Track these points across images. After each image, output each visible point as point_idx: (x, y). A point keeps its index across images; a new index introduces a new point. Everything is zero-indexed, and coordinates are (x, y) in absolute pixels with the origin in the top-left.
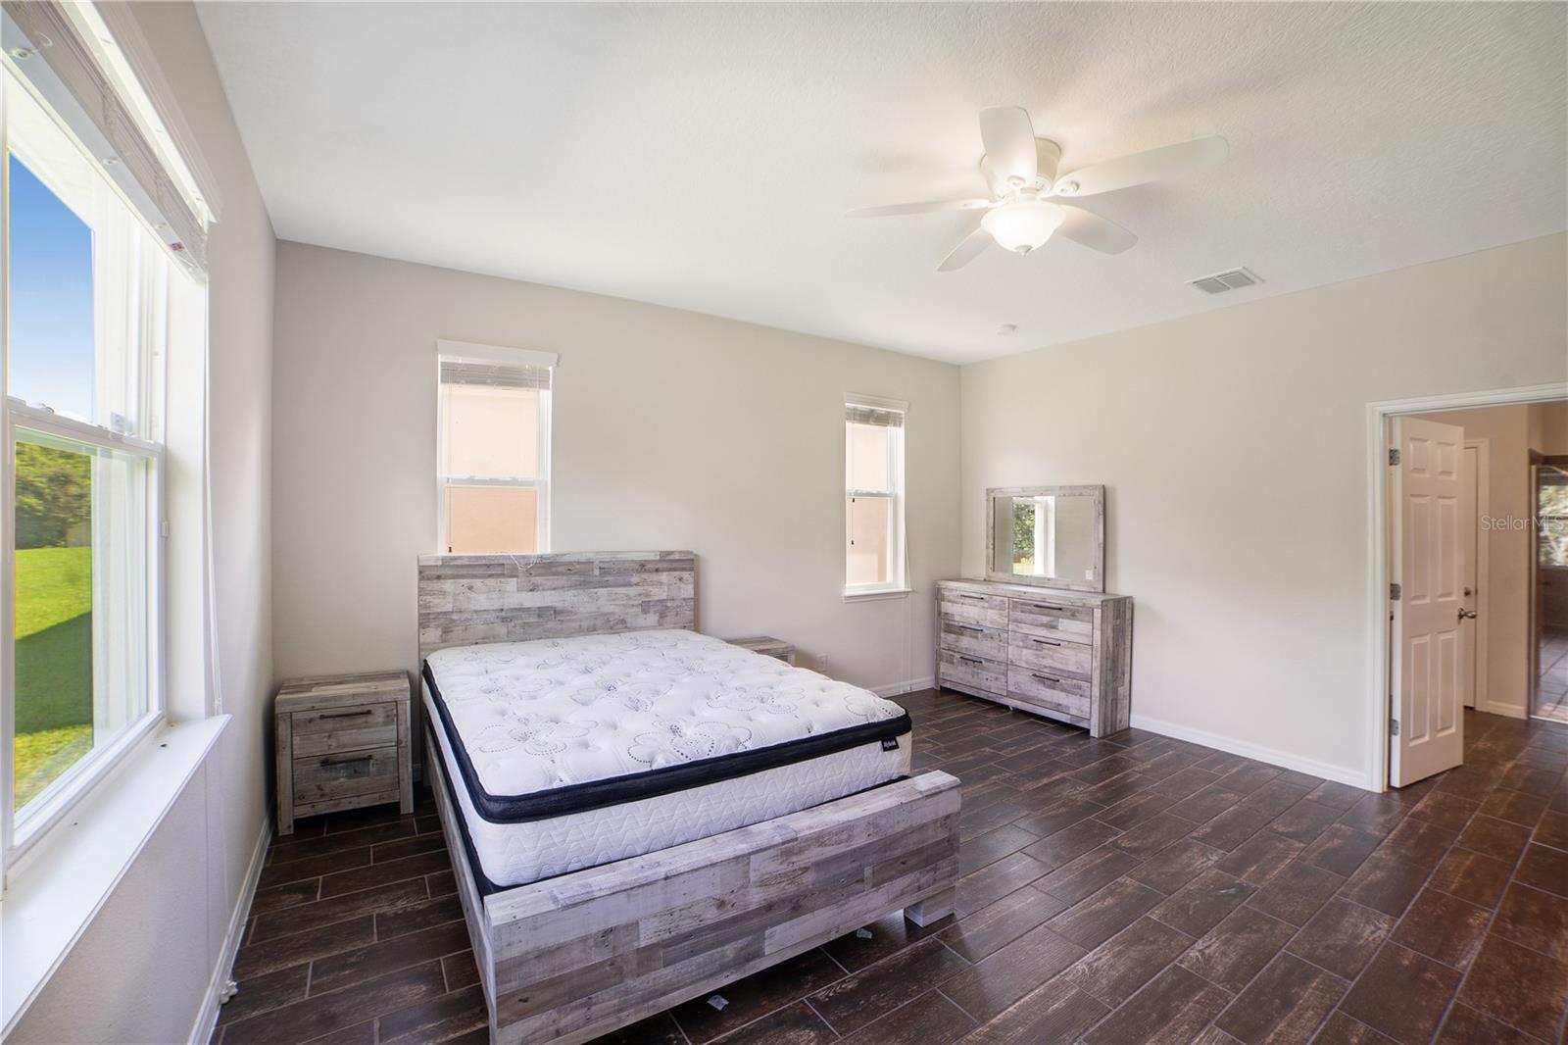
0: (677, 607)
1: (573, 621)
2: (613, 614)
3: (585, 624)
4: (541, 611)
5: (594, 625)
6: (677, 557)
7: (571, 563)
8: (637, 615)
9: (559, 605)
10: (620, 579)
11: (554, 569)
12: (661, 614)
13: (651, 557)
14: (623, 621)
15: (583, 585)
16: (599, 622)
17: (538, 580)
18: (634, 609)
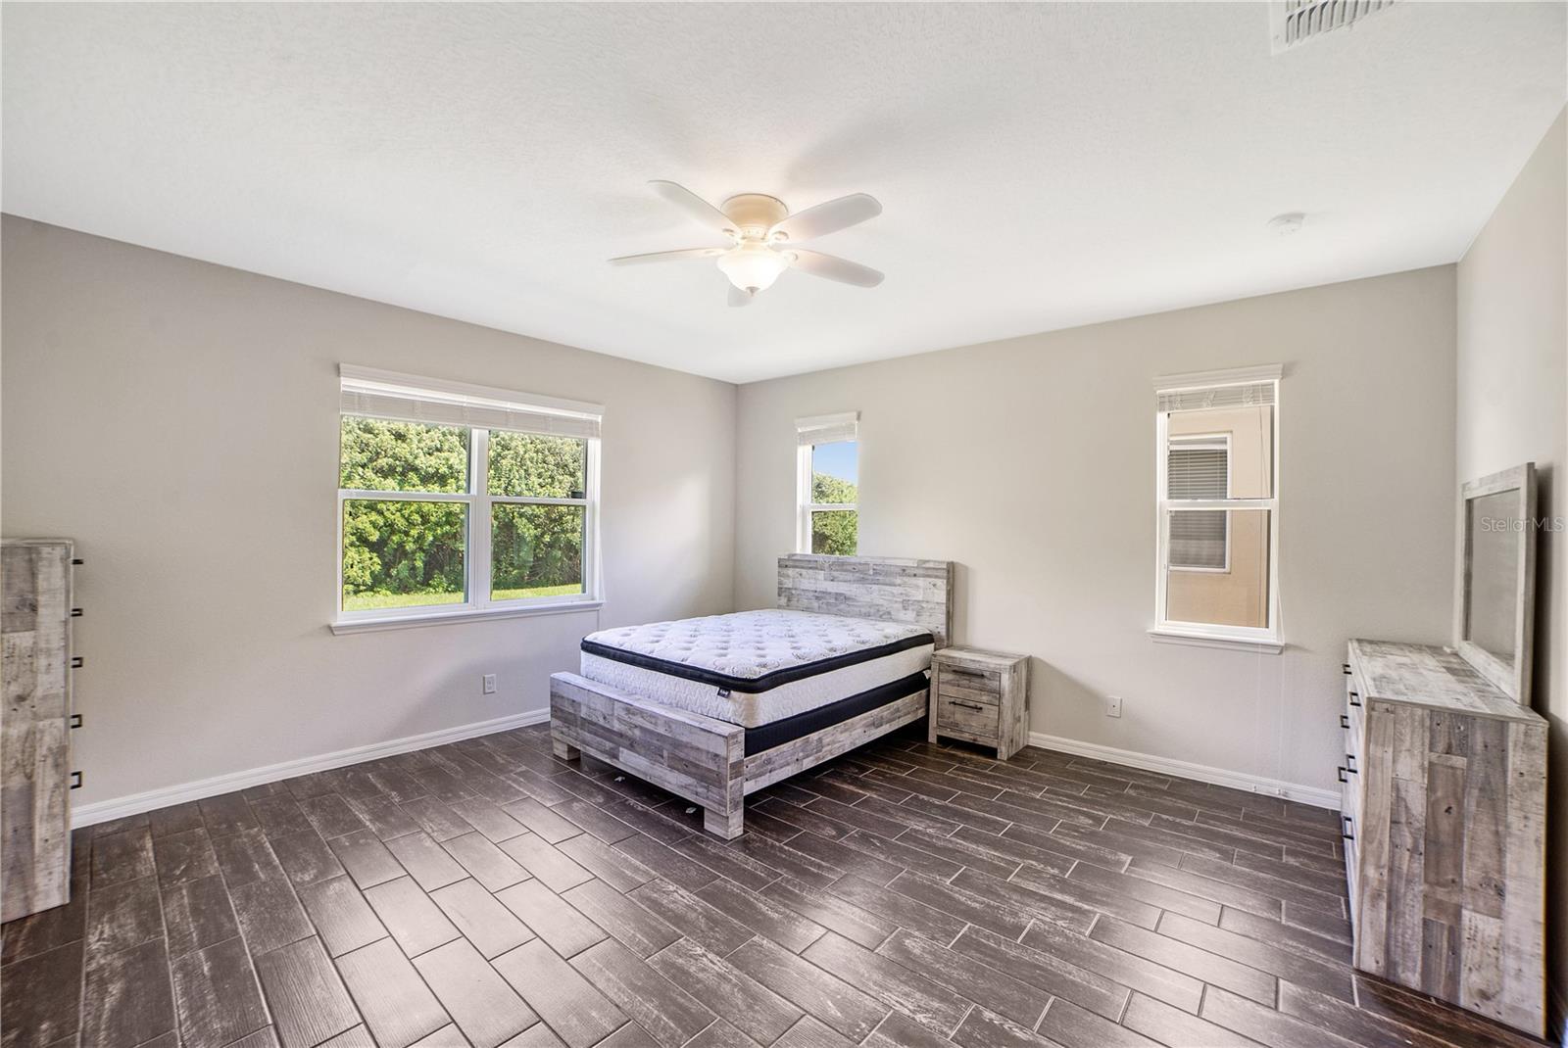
0: (931, 609)
1: (856, 606)
2: (882, 605)
3: (863, 610)
4: (837, 596)
5: (869, 613)
6: (931, 565)
7: (854, 564)
8: (899, 610)
9: (848, 594)
10: (887, 580)
11: (845, 567)
12: (918, 612)
13: (910, 564)
14: (889, 613)
15: (862, 581)
16: (872, 611)
17: (835, 574)
18: (896, 605)
